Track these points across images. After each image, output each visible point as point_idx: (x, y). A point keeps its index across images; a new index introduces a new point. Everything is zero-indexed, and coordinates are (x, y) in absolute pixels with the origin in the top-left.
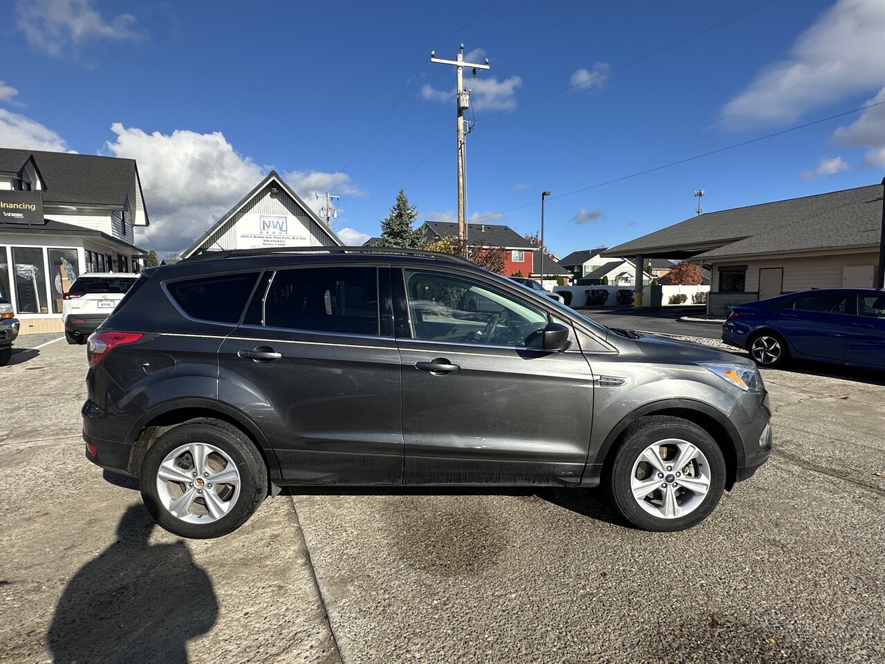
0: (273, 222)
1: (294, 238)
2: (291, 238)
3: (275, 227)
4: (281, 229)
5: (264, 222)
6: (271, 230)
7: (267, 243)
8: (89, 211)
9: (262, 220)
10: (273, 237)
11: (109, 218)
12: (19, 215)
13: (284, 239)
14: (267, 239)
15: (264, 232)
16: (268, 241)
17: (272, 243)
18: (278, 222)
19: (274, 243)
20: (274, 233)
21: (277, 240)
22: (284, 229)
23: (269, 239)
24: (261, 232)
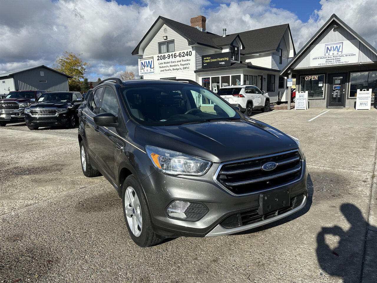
0: (333, 47)
1: (347, 56)
2: (345, 55)
3: (334, 50)
4: (338, 51)
5: (328, 48)
6: (332, 52)
7: (328, 61)
8: (263, 55)
9: (326, 47)
10: (332, 57)
11: (271, 57)
12: (223, 63)
13: (339, 57)
14: (328, 59)
15: (327, 54)
16: (329, 60)
17: (331, 61)
18: (337, 47)
19: (333, 60)
20: (333, 54)
21: (335, 58)
22: (340, 50)
23: (330, 58)
24: (325, 55)
